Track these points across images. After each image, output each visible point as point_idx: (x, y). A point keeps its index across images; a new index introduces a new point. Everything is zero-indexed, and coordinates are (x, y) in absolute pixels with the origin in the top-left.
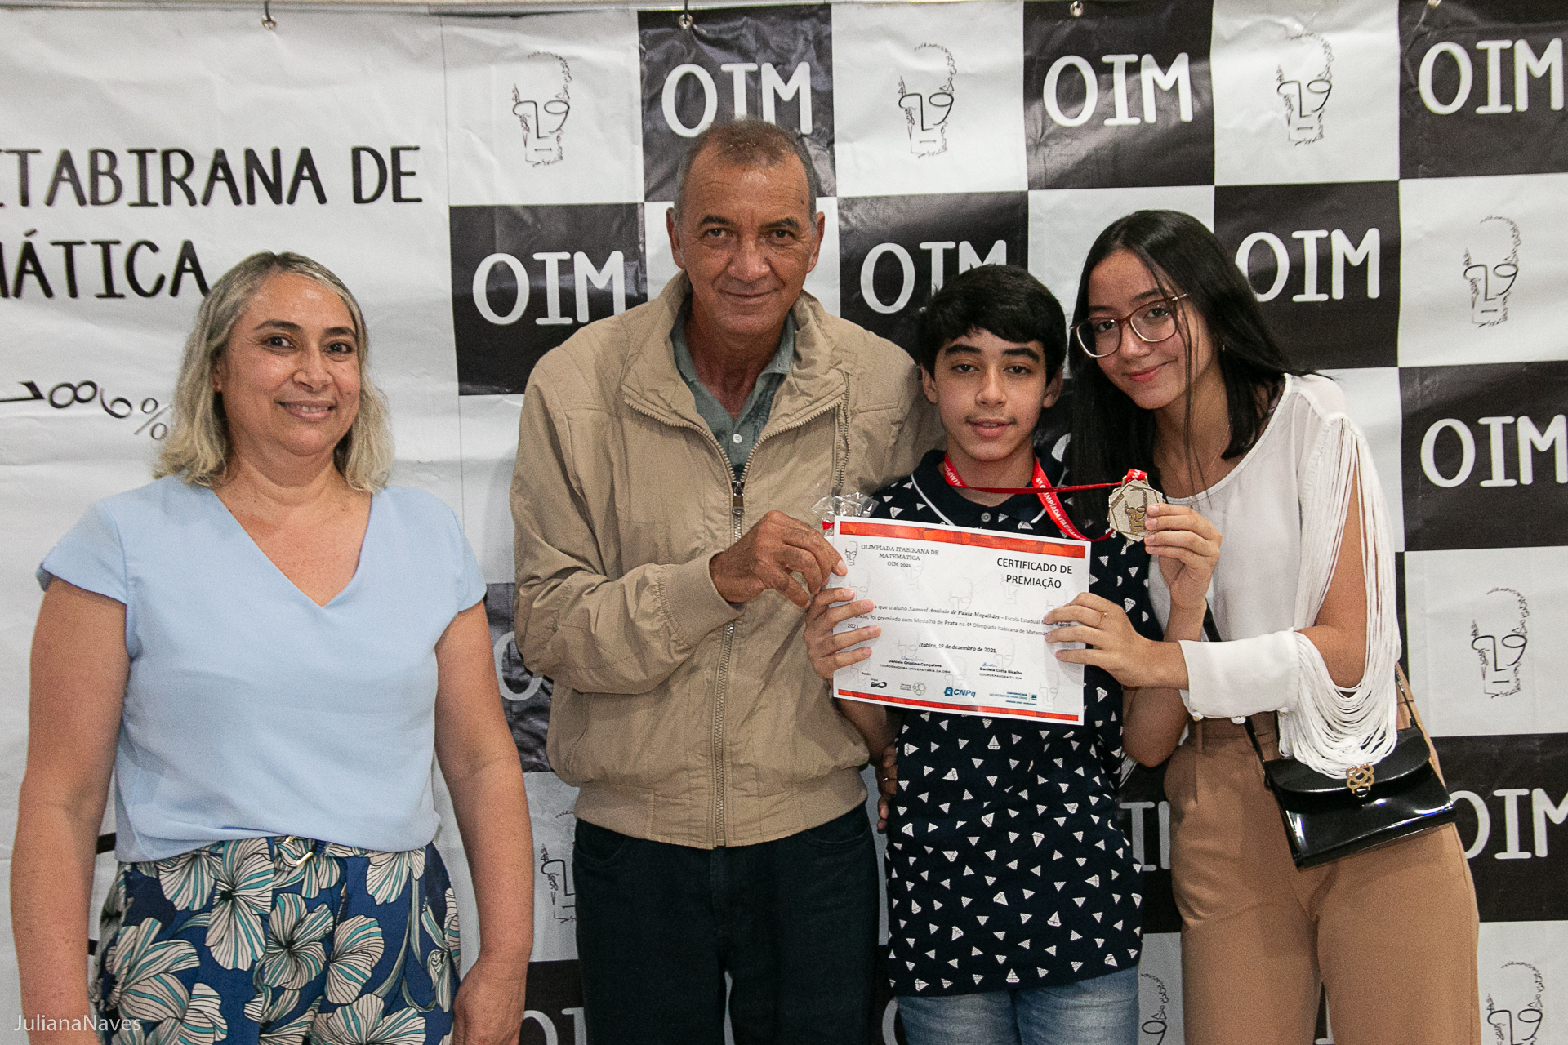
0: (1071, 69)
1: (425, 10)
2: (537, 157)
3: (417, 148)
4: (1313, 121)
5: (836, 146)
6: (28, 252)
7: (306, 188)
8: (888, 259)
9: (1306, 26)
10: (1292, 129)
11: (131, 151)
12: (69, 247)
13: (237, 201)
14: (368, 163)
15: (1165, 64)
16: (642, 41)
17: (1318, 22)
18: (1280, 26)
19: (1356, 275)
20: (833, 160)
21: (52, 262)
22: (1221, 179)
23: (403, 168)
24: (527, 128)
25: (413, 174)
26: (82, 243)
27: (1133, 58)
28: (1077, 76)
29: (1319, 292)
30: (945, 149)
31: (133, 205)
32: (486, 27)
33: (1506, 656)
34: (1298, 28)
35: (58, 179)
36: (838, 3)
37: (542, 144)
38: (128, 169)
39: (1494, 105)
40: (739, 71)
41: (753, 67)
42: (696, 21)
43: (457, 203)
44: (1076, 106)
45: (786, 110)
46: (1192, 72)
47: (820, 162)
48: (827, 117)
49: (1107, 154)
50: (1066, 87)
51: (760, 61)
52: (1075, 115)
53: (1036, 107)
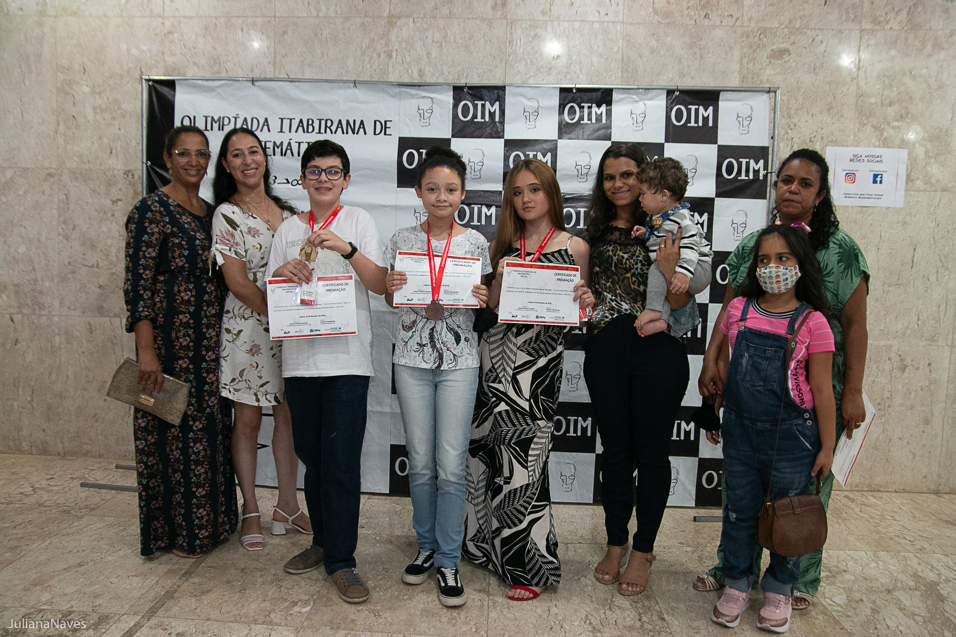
0: (572, 107)
1: (395, 83)
2: (423, 125)
3: (391, 121)
4: (640, 125)
5: (505, 125)
6: (289, 144)
7: (362, 130)
8: (517, 156)
9: (640, 99)
10: (634, 127)
11: (317, 119)
12: (299, 143)
13: (343, 133)
14: (378, 124)
15: (599, 106)
16: (453, 94)
17: (643, 97)
18: (633, 97)
20: (504, 129)
21: (295, 147)
22: (612, 140)
23: (387, 126)
24: (421, 117)
25: (390, 128)
27: (590, 105)
28: (574, 109)
30: (536, 127)
31: (316, 133)
32: (413, 89)
34: (637, 99)
35: (299, 126)
36: (508, 86)
37: (424, 121)
38: (316, 124)
39: (692, 124)
40: (479, 103)
42: (468, 89)
43: (401, 136)
44: (573, 117)
45: (492, 115)
46: (607, 110)
47: (500, 128)
48: (503, 117)
49: (581, 131)
50: (570, 111)
51: (485, 101)
52: (572, 119)
53: (562, 117)
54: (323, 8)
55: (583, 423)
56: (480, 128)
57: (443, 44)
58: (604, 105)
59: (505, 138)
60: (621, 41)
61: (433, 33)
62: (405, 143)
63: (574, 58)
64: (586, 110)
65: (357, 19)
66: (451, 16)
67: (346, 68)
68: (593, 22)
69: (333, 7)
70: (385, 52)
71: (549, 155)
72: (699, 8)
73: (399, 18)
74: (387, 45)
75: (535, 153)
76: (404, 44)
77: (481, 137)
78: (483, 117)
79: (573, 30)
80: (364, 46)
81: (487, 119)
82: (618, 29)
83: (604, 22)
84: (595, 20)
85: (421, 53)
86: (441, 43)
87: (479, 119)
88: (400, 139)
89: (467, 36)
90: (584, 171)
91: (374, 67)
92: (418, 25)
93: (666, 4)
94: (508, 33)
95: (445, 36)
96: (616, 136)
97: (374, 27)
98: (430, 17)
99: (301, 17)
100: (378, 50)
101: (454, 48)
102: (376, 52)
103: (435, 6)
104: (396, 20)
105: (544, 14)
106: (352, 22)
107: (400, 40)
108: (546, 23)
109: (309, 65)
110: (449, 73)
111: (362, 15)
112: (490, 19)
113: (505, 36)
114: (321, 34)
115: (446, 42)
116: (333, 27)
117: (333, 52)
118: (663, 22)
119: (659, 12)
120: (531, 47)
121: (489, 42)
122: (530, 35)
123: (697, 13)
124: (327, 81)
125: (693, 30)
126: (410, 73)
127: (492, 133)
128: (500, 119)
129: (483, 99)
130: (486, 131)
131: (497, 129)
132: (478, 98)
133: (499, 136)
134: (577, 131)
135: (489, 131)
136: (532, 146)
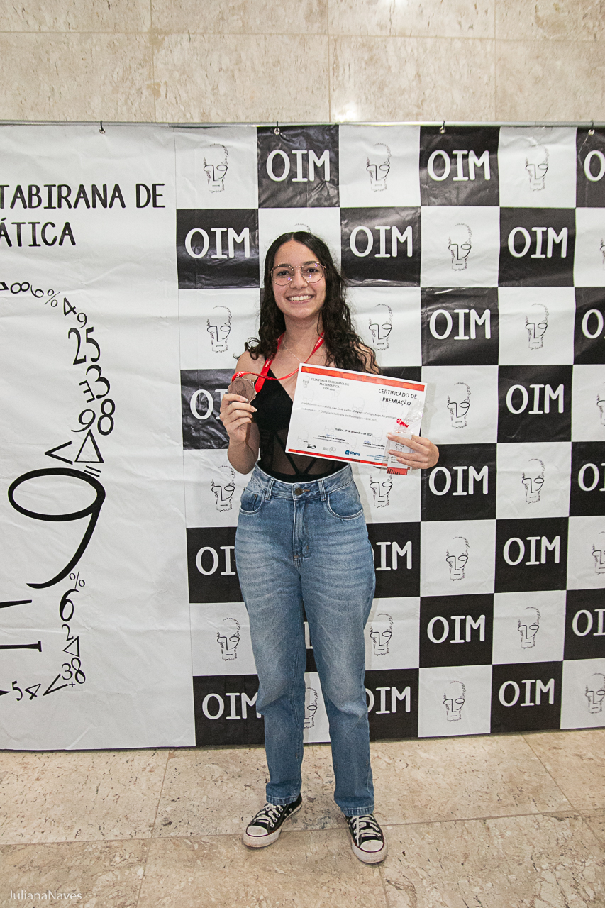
0: (439, 156)
1: (167, 125)
2: (213, 189)
3: (163, 185)
4: (540, 181)
5: (340, 186)
6: (3, 226)
7: (117, 201)
9: (538, 141)
10: (531, 184)
11: (45, 186)
12: (19, 225)
13: (88, 206)
14: (143, 191)
15: (479, 155)
16: (258, 140)
17: (543, 140)
18: (527, 141)
19: (557, 247)
20: (338, 193)
21: (12, 231)
22: (503, 203)
23: (157, 193)
24: (209, 177)
25: (161, 195)
26: (24, 223)
27: (466, 152)
28: (442, 160)
30: (386, 188)
31: (45, 208)
32: (193, 133)
34: (535, 142)
35: (16, 197)
36: (342, 125)
37: (215, 183)
38: (44, 194)
40: (299, 153)
41: (305, 152)
42: (281, 132)
43: (179, 208)
44: (441, 172)
45: (319, 171)
46: (490, 159)
47: (332, 192)
48: (336, 174)
49: (454, 193)
50: (436, 164)
51: (308, 149)
52: (440, 176)
53: (424, 172)
54: (48, 18)
55: (473, 622)
56: (300, 193)
57: (237, 74)
59: (342, 206)
60: (492, 67)
61: (220, 57)
62: (186, 220)
63: (427, 94)
64: (460, 160)
65: (102, 35)
66: (244, 31)
67: (89, 113)
68: (452, 39)
69: (64, 16)
70: (148, 87)
71: (409, 229)
73: (166, 34)
74: (151, 76)
75: (388, 228)
76: (176, 74)
77: (304, 206)
78: (305, 175)
79: (425, 51)
80: (115, 76)
81: (312, 177)
82: (489, 48)
83: (467, 39)
84: (454, 35)
85: (203, 87)
86: (232, 71)
87: (300, 178)
88: (177, 210)
89: (271, 61)
90: (463, 253)
91: (134, 111)
92: (196, 44)
93: (554, 12)
94: (331, 56)
95: (238, 62)
96: (507, 200)
97: (129, 48)
98: (214, 33)
99: (14, 32)
100: (137, 84)
101: (251, 79)
102: (134, 86)
103: (221, 15)
104: (162, 37)
105: (381, 27)
106: (95, 41)
107: (170, 67)
108: (385, 40)
109: (32, 108)
110: (247, 118)
111: (109, 30)
112: (303, 35)
113: (326, 61)
114: (48, 60)
115: (240, 70)
116: (66, 48)
117: (68, 87)
118: (551, 38)
119: (545, 23)
120: (364, 77)
121: (303, 70)
122: (363, 59)
123: (597, 23)
124: (56, 123)
125: (592, 50)
126: (189, 118)
127: (321, 199)
128: (332, 177)
129: (305, 145)
130: (311, 196)
131: (328, 193)
132: (297, 145)
133: (331, 203)
134: (446, 193)
135: (317, 196)
136: (382, 217)
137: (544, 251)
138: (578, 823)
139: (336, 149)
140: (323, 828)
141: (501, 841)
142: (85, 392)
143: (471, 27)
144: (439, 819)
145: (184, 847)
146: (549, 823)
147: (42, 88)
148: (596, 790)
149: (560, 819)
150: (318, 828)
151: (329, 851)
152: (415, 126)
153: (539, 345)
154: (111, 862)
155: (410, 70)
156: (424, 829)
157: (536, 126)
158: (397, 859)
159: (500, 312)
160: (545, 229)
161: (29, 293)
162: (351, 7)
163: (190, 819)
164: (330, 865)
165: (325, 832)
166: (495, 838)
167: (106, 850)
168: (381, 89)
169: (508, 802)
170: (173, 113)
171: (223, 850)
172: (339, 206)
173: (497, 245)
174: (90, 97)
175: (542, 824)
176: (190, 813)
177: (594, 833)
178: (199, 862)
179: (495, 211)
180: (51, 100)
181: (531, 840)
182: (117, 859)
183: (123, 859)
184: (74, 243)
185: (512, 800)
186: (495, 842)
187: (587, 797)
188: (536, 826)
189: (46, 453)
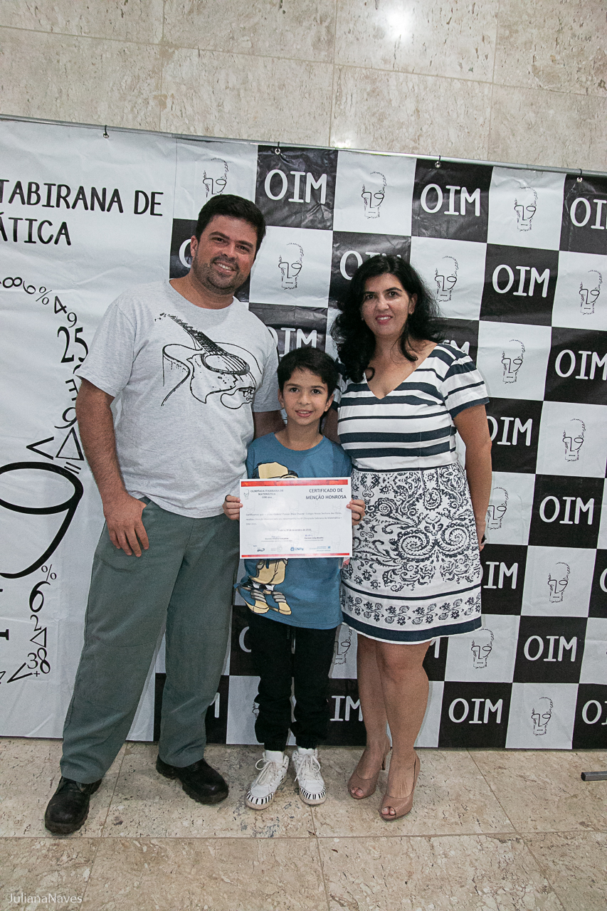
0: (433, 190)
1: (171, 136)
3: (162, 193)
4: (527, 222)
5: (334, 210)
7: (115, 205)
9: (528, 184)
10: (519, 224)
11: (45, 184)
12: (16, 220)
13: (86, 208)
14: (141, 197)
15: (470, 192)
16: (259, 158)
17: (533, 183)
18: (518, 182)
20: (333, 216)
21: (8, 226)
23: (156, 201)
24: (208, 190)
25: (160, 204)
26: (22, 219)
27: (458, 188)
28: (435, 193)
29: (523, 292)
30: (379, 216)
31: (43, 206)
32: (195, 145)
33: (575, 446)
34: (525, 184)
35: (14, 193)
36: (341, 151)
38: (43, 192)
39: (597, 226)
40: (297, 175)
41: (304, 174)
42: (282, 152)
43: (176, 217)
44: (433, 205)
45: (315, 193)
46: (481, 197)
47: (327, 215)
48: (332, 198)
49: (444, 226)
50: (430, 196)
51: (306, 171)
52: (432, 208)
53: (417, 203)
54: (61, 20)
56: (296, 213)
57: (242, 94)
58: (478, 191)
59: (335, 229)
60: (489, 110)
61: (227, 75)
62: (182, 230)
63: (424, 130)
64: (452, 195)
65: (113, 42)
66: (253, 52)
67: (95, 118)
68: (452, 79)
69: (77, 20)
70: (155, 97)
72: (593, 72)
73: (177, 47)
74: (158, 87)
76: (183, 88)
77: (298, 226)
78: (302, 196)
79: (425, 88)
80: (123, 84)
81: (308, 199)
82: (486, 92)
83: (466, 81)
84: (454, 76)
85: (208, 102)
86: (239, 90)
87: (296, 199)
88: (175, 220)
89: (277, 84)
90: (448, 285)
91: (139, 119)
92: (205, 61)
93: (551, 63)
94: (335, 84)
95: (245, 82)
96: (494, 237)
97: (139, 57)
98: (223, 51)
99: (26, 30)
100: (144, 94)
101: (257, 98)
102: (142, 96)
103: (231, 35)
104: (172, 50)
105: (385, 61)
106: (106, 47)
107: (178, 81)
108: (388, 75)
109: (39, 107)
110: (249, 136)
111: (121, 38)
112: (310, 62)
113: (330, 88)
114: (58, 62)
115: (245, 90)
116: (76, 50)
117: (76, 90)
118: (545, 88)
119: (541, 73)
120: (366, 108)
121: (307, 95)
122: (365, 90)
123: (590, 78)
124: (61, 123)
125: (583, 103)
126: (193, 131)
127: (316, 221)
128: (328, 201)
129: (304, 168)
130: (306, 218)
131: (323, 215)
132: (296, 167)
133: (325, 226)
134: (437, 225)
135: (311, 218)
136: (374, 243)
137: (526, 289)
138: (520, 847)
139: (333, 174)
140: (272, 836)
141: (444, 860)
142: (71, 390)
143: (471, 70)
144: (386, 834)
145: (133, 848)
146: (491, 845)
147: (50, 88)
148: (537, 812)
149: (502, 841)
150: (267, 836)
151: (276, 861)
152: (412, 158)
153: (513, 380)
154: (57, 861)
155: (410, 105)
156: (370, 843)
157: (527, 169)
158: (342, 874)
159: (480, 345)
160: (528, 268)
161: (21, 289)
162: (358, 39)
163: (141, 820)
164: (275, 876)
165: (273, 841)
166: (439, 857)
167: (54, 848)
168: (381, 120)
169: (453, 820)
170: (178, 125)
171: (171, 854)
172: (332, 229)
173: (481, 280)
174: (97, 102)
175: (485, 845)
176: (142, 814)
177: (535, 858)
178: (146, 865)
179: (482, 247)
180: (58, 101)
181: (474, 861)
182: (65, 858)
183: (70, 858)
184: (69, 243)
185: (457, 819)
186: (439, 861)
187: (529, 819)
188: (479, 847)
189: (28, 447)
